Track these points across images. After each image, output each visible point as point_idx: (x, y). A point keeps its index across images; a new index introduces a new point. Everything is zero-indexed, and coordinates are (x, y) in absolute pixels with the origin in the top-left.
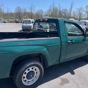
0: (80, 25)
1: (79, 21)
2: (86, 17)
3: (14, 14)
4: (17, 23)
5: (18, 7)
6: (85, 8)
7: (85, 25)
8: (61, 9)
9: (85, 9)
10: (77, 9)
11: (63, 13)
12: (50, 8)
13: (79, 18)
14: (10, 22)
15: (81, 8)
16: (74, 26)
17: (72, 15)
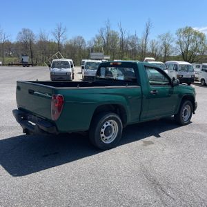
0: (166, 71)
1: (164, 62)
2: (179, 53)
3: (13, 44)
4: (26, 68)
5: (25, 31)
6: (176, 34)
7: (176, 70)
8: (126, 37)
9: (175, 36)
10: (160, 37)
11: (128, 45)
12: (101, 33)
13: (163, 56)
14: (9, 65)
15: (167, 35)
16: (156, 72)
17: (149, 49)
